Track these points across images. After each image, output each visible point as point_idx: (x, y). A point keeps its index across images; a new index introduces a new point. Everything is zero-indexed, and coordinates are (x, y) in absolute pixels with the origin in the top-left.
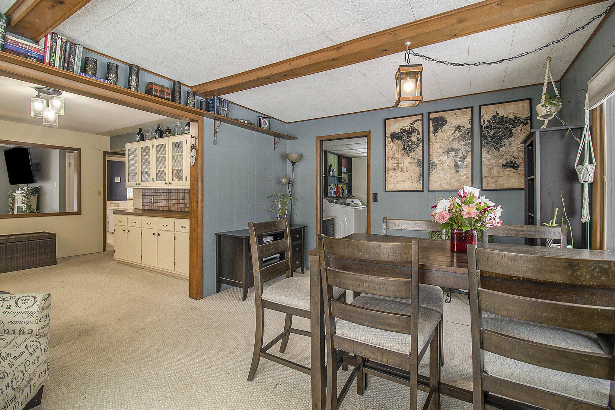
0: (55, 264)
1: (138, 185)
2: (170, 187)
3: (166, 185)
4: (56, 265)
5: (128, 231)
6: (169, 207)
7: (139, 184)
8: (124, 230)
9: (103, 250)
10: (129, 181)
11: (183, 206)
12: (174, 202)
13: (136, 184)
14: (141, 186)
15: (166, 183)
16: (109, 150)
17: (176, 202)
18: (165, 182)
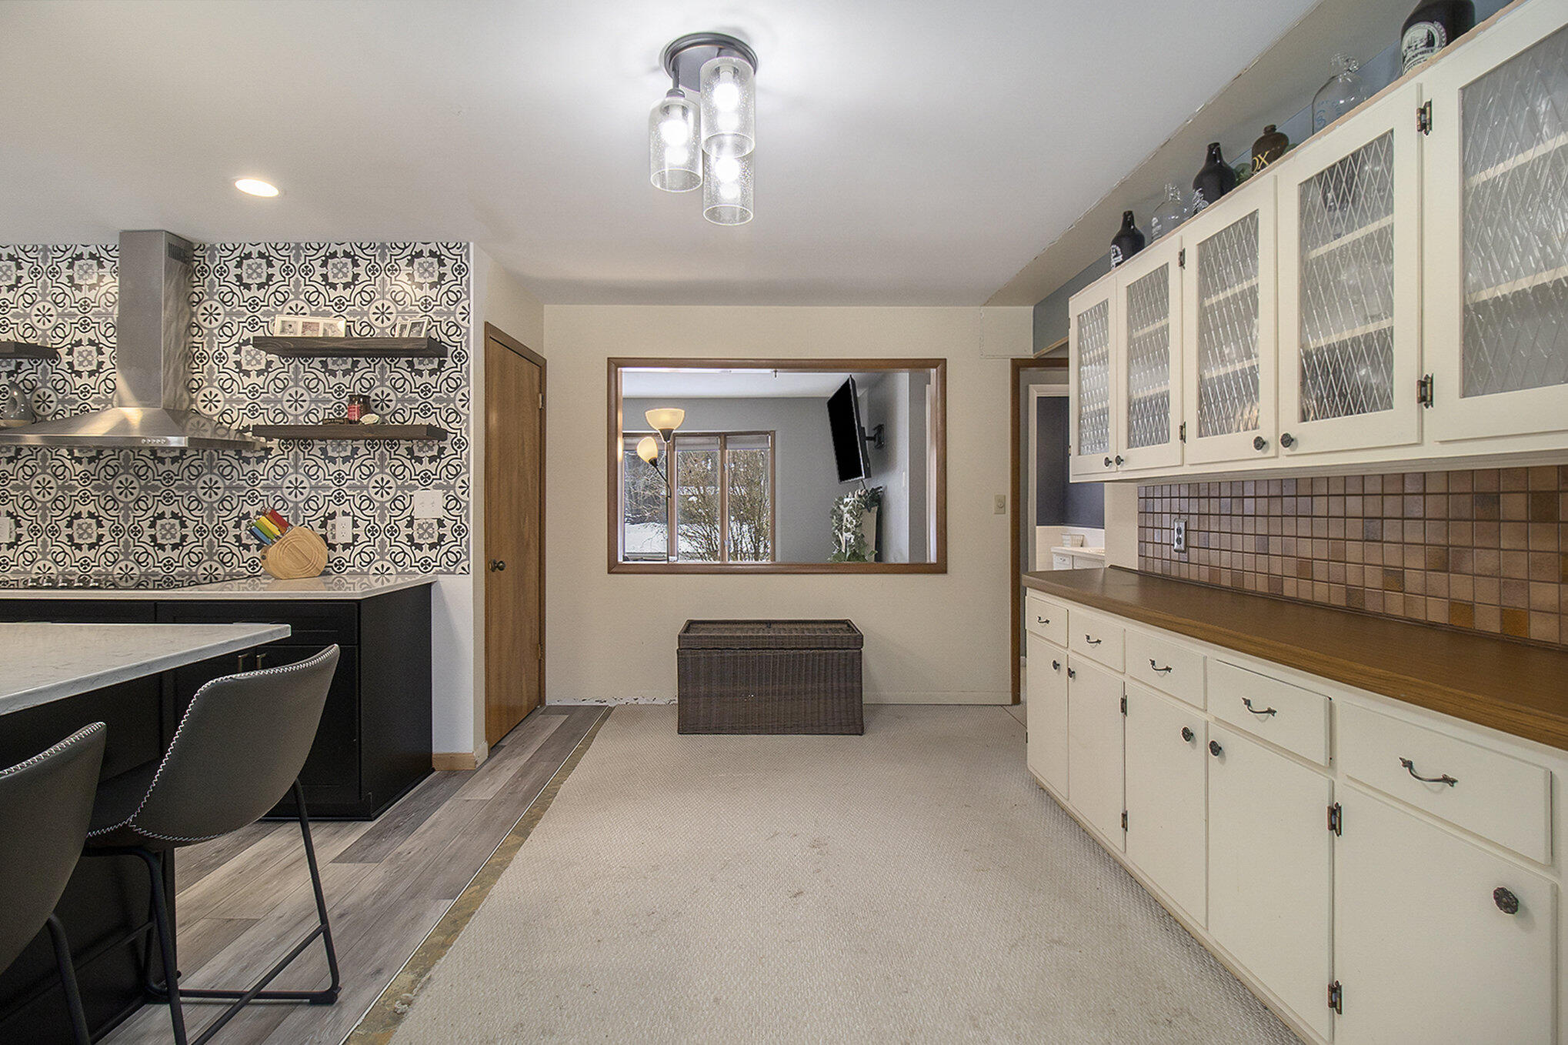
0: (860, 732)
1: (1114, 466)
2: (1284, 461)
3: (1259, 453)
4: (861, 735)
5: (1071, 673)
6: (1277, 580)
7: (1119, 460)
8: (1056, 665)
9: (1013, 699)
10: (1079, 451)
11: (1374, 579)
12: (1306, 549)
13: (1108, 462)
14: (1125, 468)
15: (1260, 443)
16: (1030, 354)
17: (1321, 550)
18: (1253, 435)
